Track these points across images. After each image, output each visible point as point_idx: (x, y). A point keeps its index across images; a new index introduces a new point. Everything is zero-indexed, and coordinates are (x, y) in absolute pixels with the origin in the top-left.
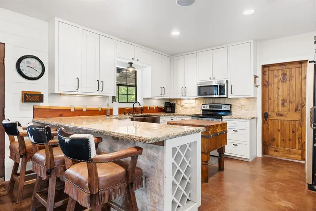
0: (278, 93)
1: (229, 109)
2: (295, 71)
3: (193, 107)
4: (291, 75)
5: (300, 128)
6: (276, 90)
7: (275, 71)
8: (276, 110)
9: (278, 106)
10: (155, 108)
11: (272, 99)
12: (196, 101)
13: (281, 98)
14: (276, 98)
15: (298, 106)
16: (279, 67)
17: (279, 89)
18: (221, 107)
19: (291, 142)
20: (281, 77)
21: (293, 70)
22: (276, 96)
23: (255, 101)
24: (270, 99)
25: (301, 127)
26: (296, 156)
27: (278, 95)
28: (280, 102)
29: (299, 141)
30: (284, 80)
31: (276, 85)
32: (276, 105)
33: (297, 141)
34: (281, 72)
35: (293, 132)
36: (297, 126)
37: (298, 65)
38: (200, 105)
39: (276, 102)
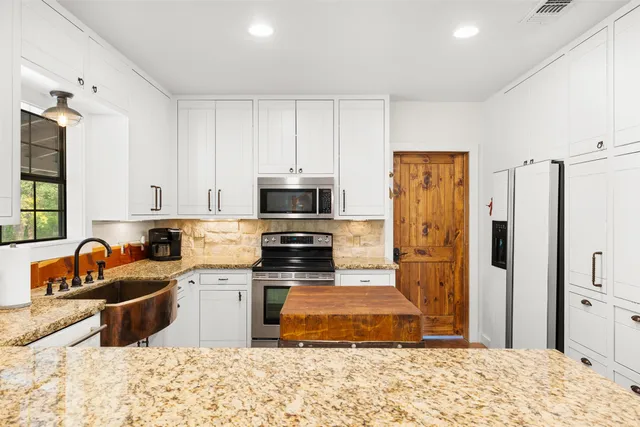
0: (417, 209)
1: (330, 245)
2: (444, 169)
3: (232, 241)
4: (438, 175)
5: (452, 276)
6: (413, 204)
7: (412, 166)
8: (414, 243)
9: (416, 237)
10: (142, 249)
11: (407, 221)
12: (242, 224)
13: (421, 220)
14: (414, 220)
15: (448, 237)
16: (420, 160)
17: (418, 201)
18: (310, 240)
19: (437, 303)
20: (421, 178)
21: (441, 166)
22: (414, 215)
23: (382, 226)
24: (403, 222)
25: (453, 272)
26: (446, 328)
27: (418, 214)
28: (421, 228)
29: (450, 300)
30: (427, 185)
31: (413, 194)
32: (413, 233)
33: (447, 301)
34: (421, 169)
35: (441, 284)
36: (447, 272)
37: (449, 159)
38: (251, 236)
39: (414, 227)
